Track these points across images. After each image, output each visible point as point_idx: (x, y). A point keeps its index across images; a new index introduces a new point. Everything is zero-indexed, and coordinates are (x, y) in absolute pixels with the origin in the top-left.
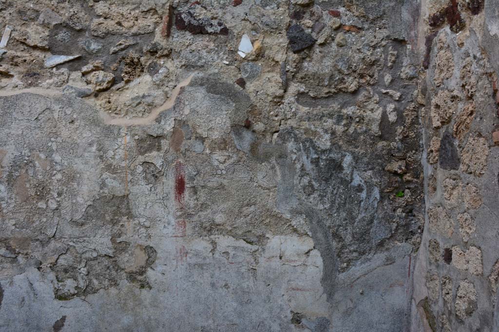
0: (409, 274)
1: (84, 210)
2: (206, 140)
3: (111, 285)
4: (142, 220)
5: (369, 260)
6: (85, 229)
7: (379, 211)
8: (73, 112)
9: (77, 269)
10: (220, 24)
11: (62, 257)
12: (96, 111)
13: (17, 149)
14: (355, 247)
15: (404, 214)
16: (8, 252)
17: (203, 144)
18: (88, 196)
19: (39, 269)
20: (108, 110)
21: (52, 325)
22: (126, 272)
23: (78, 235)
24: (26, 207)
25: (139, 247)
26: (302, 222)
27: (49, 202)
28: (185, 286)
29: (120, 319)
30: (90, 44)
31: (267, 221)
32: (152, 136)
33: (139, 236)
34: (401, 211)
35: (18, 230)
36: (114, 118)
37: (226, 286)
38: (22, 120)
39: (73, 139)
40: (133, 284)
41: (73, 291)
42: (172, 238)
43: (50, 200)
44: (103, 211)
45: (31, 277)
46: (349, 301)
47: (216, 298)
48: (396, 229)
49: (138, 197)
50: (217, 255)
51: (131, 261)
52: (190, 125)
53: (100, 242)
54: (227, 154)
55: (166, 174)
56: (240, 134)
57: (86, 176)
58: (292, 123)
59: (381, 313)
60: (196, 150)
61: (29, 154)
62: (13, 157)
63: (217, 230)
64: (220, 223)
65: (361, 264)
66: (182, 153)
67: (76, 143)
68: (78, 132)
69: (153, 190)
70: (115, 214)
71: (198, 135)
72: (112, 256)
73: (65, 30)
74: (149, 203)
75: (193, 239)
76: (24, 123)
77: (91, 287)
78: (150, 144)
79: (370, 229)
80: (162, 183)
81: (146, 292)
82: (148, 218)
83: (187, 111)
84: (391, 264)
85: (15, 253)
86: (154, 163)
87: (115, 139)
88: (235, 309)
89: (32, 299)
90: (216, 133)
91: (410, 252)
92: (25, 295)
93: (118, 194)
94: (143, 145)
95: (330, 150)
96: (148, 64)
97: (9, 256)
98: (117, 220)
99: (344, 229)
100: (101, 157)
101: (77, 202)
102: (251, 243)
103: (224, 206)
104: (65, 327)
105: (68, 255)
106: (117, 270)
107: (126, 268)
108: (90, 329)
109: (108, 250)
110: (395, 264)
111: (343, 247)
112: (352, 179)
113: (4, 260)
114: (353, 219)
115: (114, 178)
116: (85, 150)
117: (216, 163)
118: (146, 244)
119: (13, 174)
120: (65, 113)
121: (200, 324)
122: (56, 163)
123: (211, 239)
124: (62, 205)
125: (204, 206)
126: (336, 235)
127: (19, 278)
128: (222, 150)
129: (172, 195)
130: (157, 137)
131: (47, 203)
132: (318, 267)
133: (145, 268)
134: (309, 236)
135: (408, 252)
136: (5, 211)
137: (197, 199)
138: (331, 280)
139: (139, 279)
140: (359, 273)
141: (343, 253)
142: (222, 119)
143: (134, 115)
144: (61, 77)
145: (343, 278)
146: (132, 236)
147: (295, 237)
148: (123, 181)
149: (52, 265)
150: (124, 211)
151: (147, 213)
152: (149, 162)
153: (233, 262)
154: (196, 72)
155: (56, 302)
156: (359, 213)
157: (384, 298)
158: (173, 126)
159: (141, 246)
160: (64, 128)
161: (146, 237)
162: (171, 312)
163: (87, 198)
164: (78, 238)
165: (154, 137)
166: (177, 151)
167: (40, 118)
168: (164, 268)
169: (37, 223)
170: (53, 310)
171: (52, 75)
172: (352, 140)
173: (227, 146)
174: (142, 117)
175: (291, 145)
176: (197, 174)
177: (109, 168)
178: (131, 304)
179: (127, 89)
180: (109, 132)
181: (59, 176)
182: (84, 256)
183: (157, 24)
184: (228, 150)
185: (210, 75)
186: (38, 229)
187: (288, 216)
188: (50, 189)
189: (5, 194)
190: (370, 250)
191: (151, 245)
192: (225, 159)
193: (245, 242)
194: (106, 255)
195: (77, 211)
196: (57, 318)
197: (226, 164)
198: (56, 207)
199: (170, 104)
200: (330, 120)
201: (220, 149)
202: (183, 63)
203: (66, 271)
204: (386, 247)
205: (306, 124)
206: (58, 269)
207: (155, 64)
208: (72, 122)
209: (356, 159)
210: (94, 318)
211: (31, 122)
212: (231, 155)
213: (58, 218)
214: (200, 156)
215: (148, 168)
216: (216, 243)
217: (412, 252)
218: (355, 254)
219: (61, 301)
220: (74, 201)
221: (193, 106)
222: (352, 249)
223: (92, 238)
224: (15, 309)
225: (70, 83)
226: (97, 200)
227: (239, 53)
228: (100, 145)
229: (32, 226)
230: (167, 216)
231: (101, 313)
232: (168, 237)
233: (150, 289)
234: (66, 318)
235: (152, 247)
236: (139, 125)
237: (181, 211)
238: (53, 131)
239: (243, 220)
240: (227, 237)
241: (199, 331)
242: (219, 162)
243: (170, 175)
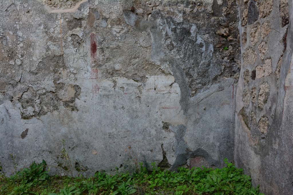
0: (233, 97)
1: (37, 65)
2: (109, 20)
3: (54, 109)
4: (72, 69)
5: (208, 88)
6: (38, 76)
7: (214, 59)
8: (29, 6)
9: (34, 101)
11: (25, 94)
12: (43, 5)
14: (200, 80)
15: (229, 60)
17: (107, 22)
18: (39, 56)
19: (12, 101)
20: (49, 4)
21: (21, 134)
22: (63, 101)
23: (34, 80)
24: (3, 64)
25: (70, 86)
26: (167, 66)
27: (16, 61)
28: (98, 109)
29: (60, 130)
31: (146, 67)
32: (76, 19)
33: (70, 79)
34: (227, 59)
36: (53, 9)
37: (123, 108)
39: (29, 22)
40: (68, 108)
41: (32, 114)
42: (90, 80)
43: (17, 60)
44: (49, 65)
45: (7, 106)
46: (197, 114)
47: (117, 115)
48: (224, 69)
49: (69, 56)
50: (117, 89)
51: (66, 94)
52: (99, 11)
53: (47, 83)
54: (121, 27)
55: (85, 41)
56: (129, 15)
57: (37, 44)
58: (160, 8)
59: (216, 122)
60: (103, 26)
61: (3, 32)
63: (117, 74)
64: (118, 69)
65: (204, 91)
66: (94, 28)
67: (31, 25)
68: (32, 18)
69: (78, 51)
70: (56, 67)
71: (103, 17)
72: (54, 91)
75: (102, 80)
77: (43, 111)
78: (75, 24)
79: (208, 70)
80: (83, 47)
81: (75, 113)
82: (75, 68)
83: (96, 3)
84: (221, 90)
86: (78, 34)
87: (55, 21)
88: (129, 122)
90: (114, 15)
91: (233, 83)
92: (4, 117)
93: (57, 54)
94: (71, 24)
95: (183, 23)
98: (57, 70)
99: (193, 70)
100: (46, 32)
101: (33, 60)
102: (137, 81)
103: (120, 59)
104: (28, 135)
105: (28, 92)
106: (58, 100)
107: (63, 99)
108: (43, 136)
109: (52, 88)
110: (224, 90)
111: (192, 81)
112: (196, 40)
114: (198, 64)
115: (55, 45)
116: (36, 28)
117: (115, 33)
118: (74, 84)
120: (24, 6)
121: (108, 132)
122: (19, 37)
123: (113, 79)
124: (24, 62)
125: (108, 59)
126: (188, 74)
128: (118, 25)
129: (89, 54)
130: (79, 19)
132: (177, 93)
133: (74, 98)
134: (172, 75)
135: (232, 83)
137: (104, 55)
138: (186, 101)
139: (71, 105)
140: (202, 96)
141: (192, 85)
142: (117, 7)
143: (65, 7)
145: (193, 100)
146: (66, 79)
147: (163, 76)
148: (60, 46)
149: (19, 99)
150: (61, 64)
151: (75, 65)
152: (75, 35)
153: (127, 93)
155: (22, 120)
156: (201, 60)
157: (218, 112)
158: (89, 12)
159: (71, 85)
160: (23, 16)
161: (74, 79)
162: (90, 124)
163: (38, 58)
164: (34, 82)
165: (77, 19)
166: (91, 27)
167: (8, 10)
168: (86, 98)
169: (10, 73)
170: (21, 125)
172: (196, 16)
173: (121, 22)
174: (70, 8)
175: (159, 21)
176: (103, 40)
177: (51, 38)
178: (66, 120)
180: (51, 17)
181: (21, 45)
182: (38, 92)
184: (122, 25)
186: (10, 77)
187: (159, 63)
188: (16, 52)
190: (209, 82)
191: (77, 84)
192: (120, 31)
193: (133, 81)
194: (51, 91)
195: (33, 65)
196: (23, 130)
197: (120, 34)
198: (20, 63)
200: (182, 5)
203: (27, 102)
204: (218, 80)
205: (168, 8)
206: (23, 101)
208: (28, 12)
209: (199, 27)
210: (45, 130)
211: (3, 12)
212: (123, 28)
213: (22, 70)
214: (105, 29)
215: (75, 38)
216: (116, 82)
217: (234, 83)
218: (200, 85)
219: (25, 120)
220: (31, 59)
222: (198, 82)
223: (42, 81)
226: (45, 58)
228: (46, 25)
229: (6, 75)
230: (87, 67)
231: (49, 126)
232: (88, 79)
233: (78, 111)
234: (29, 130)
235: (78, 86)
236: (68, 13)
237: (95, 63)
238: (17, 18)
239: (132, 67)
240: (122, 78)
241: (108, 136)
242: (117, 32)
243: (88, 42)
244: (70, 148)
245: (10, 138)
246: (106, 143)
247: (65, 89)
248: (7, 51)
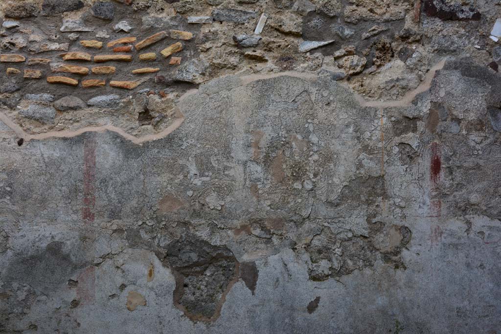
1: (340, 191)
2: (462, 122)
3: (366, 266)
4: (398, 200)
6: (341, 210)
8: (330, 94)
9: (331, 250)
10: (472, 10)
11: (316, 238)
12: (351, 94)
13: (274, 130)
16: (263, 232)
17: (459, 125)
18: (344, 177)
19: (294, 249)
20: (362, 93)
21: (307, 306)
22: (381, 253)
23: (332, 215)
24: (282, 188)
25: (394, 227)
27: (305, 183)
28: (440, 266)
29: (374, 300)
30: (343, 29)
32: (407, 118)
33: (394, 216)
35: (273, 211)
36: (367, 100)
37: (482, 266)
38: (279, 102)
39: (330, 120)
40: (388, 265)
41: (326, 272)
42: (427, 218)
43: (306, 181)
44: (359, 192)
45: (285, 258)
47: (471, 278)
49: (394, 178)
50: (472, 235)
51: (386, 241)
52: (446, 107)
53: (355, 222)
54: (484, 135)
55: (422, 155)
56: (496, 115)
57: (343, 157)
60: (452, 131)
61: (286, 135)
62: (270, 138)
63: (472, 210)
64: (475, 203)
66: (437, 134)
67: (333, 125)
68: (334, 114)
69: (408, 170)
70: (370, 195)
71: (454, 117)
72: (367, 236)
73: (318, 17)
74: (405, 184)
75: (447, 219)
76: (282, 105)
77: (345, 267)
78: (405, 126)
80: (417, 163)
81: (401, 272)
82: (403, 199)
83: (442, 94)
85: (270, 234)
86: (410, 143)
87: (372, 120)
88: (492, 290)
89: (287, 279)
90: (472, 114)
92: (279, 276)
93: (375, 174)
94: (398, 126)
96: (399, 49)
97: (264, 237)
98: (372, 200)
100: (358, 138)
101: (333, 182)
103: (479, 186)
104: (319, 308)
105: (322, 235)
106: (372, 251)
107: (381, 248)
108: (344, 310)
109: (364, 230)
113: (258, 240)
115: (371, 159)
116: (342, 131)
117: (473, 144)
118: (401, 224)
119: (270, 155)
120: (322, 95)
121: (455, 306)
122: (313, 144)
123: (465, 219)
124: (318, 186)
125: (460, 186)
127: (273, 259)
128: (478, 131)
129: (428, 176)
130: (413, 119)
131: (302, 184)
133: (400, 248)
136: (260, 192)
137: (452, 179)
139: (394, 259)
142: (478, 101)
143: (388, 98)
144: (316, 61)
146: (387, 217)
148: (380, 161)
149: (306, 246)
150: (379, 191)
151: (403, 194)
152: (405, 144)
153: (489, 242)
154: (448, 57)
155: (311, 283)
158: (429, 108)
159: (396, 226)
160: (320, 110)
161: (401, 217)
162: (425, 292)
163: (343, 179)
164: (333, 219)
165: (410, 118)
166: (433, 132)
167: (296, 100)
168: (419, 248)
169: (292, 204)
170: (307, 290)
171: (306, 59)
173: (483, 127)
174: (396, 100)
176: (453, 155)
177: (366, 148)
178: (385, 285)
179: (379, 73)
180: (366, 114)
181: (316, 157)
182: (338, 236)
183: (407, 11)
184: (485, 131)
185: (462, 59)
186: (293, 209)
188: (306, 169)
189: (262, 175)
191: (406, 225)
192: (482, 140)
194: (361, 235)
195: (332, 191)
196: (311, 299)
197: (482, 145)
198: (311, 187)
199: (425, 87)
201: (476, 130)
202: (436, 48)
203: (320, 252)
206: (312, 249)
207: (406, 49)
208: (328, 104)
210: (348, 299)
211: (288, 104)
212: (488, 136)
213: (313, 199)
214: (457, 136)
215: (404, 149)
216: (470, 223)
219: (315, 282)
220: (330, 182)
221: (448, 88)
223: (347, 218)
224: (269, 289)
225: (324, 67)
226: (353, 180)
227: (491, 37)
228: (357, 126)
229: (287, 207)
230: (422, 196)
231: (355, 294)
232: (423, 217)
233: (405, 269)
234: (320, 299)
235: (407, 228)
236: (395, 107)
237: (436, 191)
238: (310, 113)
239: (498, 200)
240: (481, 216)
241: (455, 313)
242: (476, 142)
243: (426, 156)
244: (390, 331)
245: (288, 312)
246: (452, 325)
247: (385, 232)
248: (292, 167)
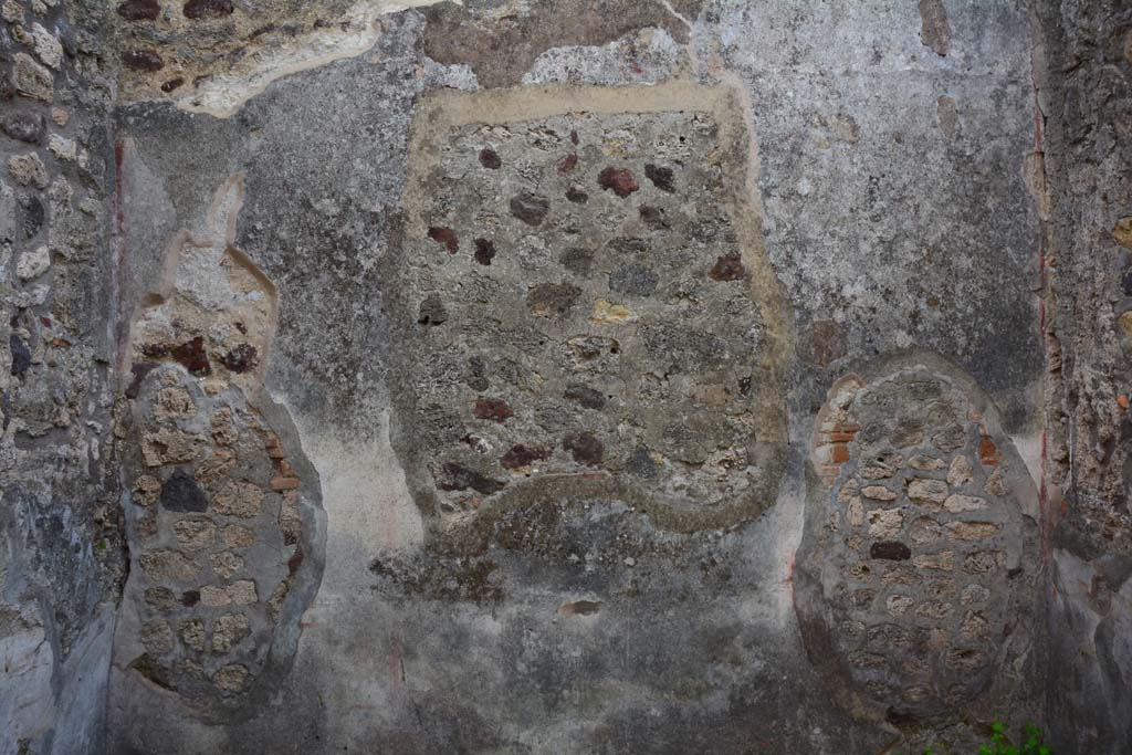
0: (111, 638)
5: (86, 634)
7: (92, 571)
14: (76, 622)
15: (107, 568)
26: (33, 609)
34: (103, 565)
46: (71, 695)
48: (103, 588)
58: (15, 475)
59: (90, 697)
65: (80, 643)
84: (101, 631)
95: (52, 506)
99: (67, 603)
110: (105, 630)
111: (67, 627)
112: (71, 538)
114: (73, 588)
126: (59, 615)
132: (47, 664)
134: (40, 626)
138: (58, 674)
140: (79, 654)
141: (66, 635)
145: (67, 667)
147: (24, 633)
156: (77, 580)
157: (93, 676)
187: (17, 606)
190: (87, 622)
204: (98, 612)
205: (28, 475)
209: (73, 511)
218: (76, 632)
222: (74, 626)
